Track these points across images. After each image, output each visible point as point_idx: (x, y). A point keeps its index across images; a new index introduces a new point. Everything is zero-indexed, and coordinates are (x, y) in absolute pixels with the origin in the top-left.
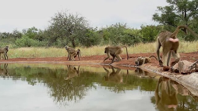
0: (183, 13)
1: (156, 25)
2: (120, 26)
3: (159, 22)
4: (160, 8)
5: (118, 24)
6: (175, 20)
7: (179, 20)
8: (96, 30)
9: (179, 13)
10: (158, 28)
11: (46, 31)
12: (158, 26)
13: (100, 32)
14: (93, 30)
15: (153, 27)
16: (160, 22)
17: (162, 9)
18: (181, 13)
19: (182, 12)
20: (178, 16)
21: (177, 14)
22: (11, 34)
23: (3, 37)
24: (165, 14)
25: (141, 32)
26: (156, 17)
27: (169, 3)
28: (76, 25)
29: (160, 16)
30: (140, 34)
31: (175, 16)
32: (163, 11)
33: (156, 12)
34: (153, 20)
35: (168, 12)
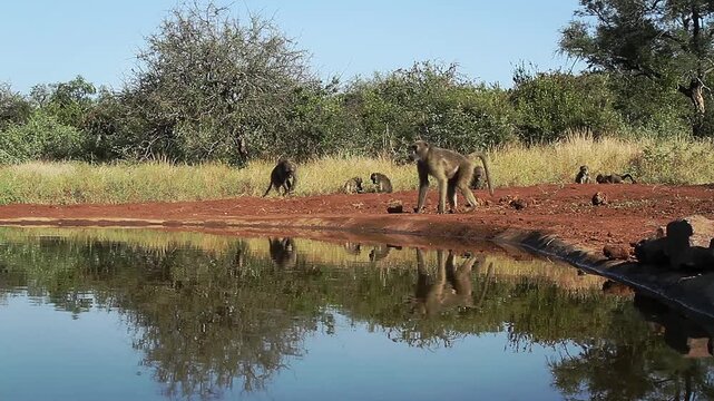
0: (686, 23)
1: (576, 74)
2: (428, 73)
3: (586, 59)
4: (593, 2)
5: (421, 67)
6: (653, 52)
7: (667, 51)
8: (335, 91)
9: (671, 23)
10: (584, 84)
11: (127, 98)
12: (585, 74)
13: (350, 99)
14: (319, 92)
15: (562, 81)
16: (594, 60)
17: (600, 5)
18: (678, 23)
19: (680, 19)
20: (666, 35)
21: (663, 27)
24: (613, 25)
25: (513, 97)
26: (574, 41)
28: (251, 72)
29: (592, 33)
30: (510, 109)
31: (650, 32)
32: (606, 13)
33: (577, 18)
34: (566, 53)
35: (623, 19)
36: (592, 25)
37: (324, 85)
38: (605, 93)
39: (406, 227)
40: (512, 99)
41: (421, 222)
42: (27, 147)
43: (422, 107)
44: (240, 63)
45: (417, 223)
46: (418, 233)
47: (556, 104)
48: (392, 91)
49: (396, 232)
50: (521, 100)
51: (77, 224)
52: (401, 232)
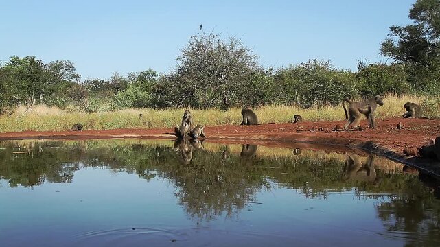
1: (389, 64)
2: (315, 65)
3: (393, 57)
4: (397, 29)
5: (312, 62)
6: (427, 54)
7: (433, 54)
8: (270, 74)
9: (435, 39)
10: (392, 69)
11: (172, 78)
12: (393, 65)
13: (278, 78)
14: (263, 74)
15: (382, 68)
16: (397, 58)
17: (400, 31)
20: (433, 45)
21: (431, 41)
22: (107, 83)
23: (92, 90)
24: (407, 40)
25: (357, 76)
26: (387, 48)
27: (414, 20)
28: (230, 65)
29: (396, 45)
30: (356, 82)
31: (425, 44)
32: (403, 35)
33: (388, 37)
34: (383, 55)
35: (412, 38)
36: (396, 41)
37: (265, 71)
38: (403, 74)
39: (305, 139)
40: (357, 77)
41: (313, 137)
42: (126, 102)
43: (313, 81)
44: (225, 61)
45: (311, 137)
46: (310, 143)
47: (379, 79)
48: (298, 73)
49: (301, 142)
50: (362, 77)
51: (149, 138)
52: (303, 142)
